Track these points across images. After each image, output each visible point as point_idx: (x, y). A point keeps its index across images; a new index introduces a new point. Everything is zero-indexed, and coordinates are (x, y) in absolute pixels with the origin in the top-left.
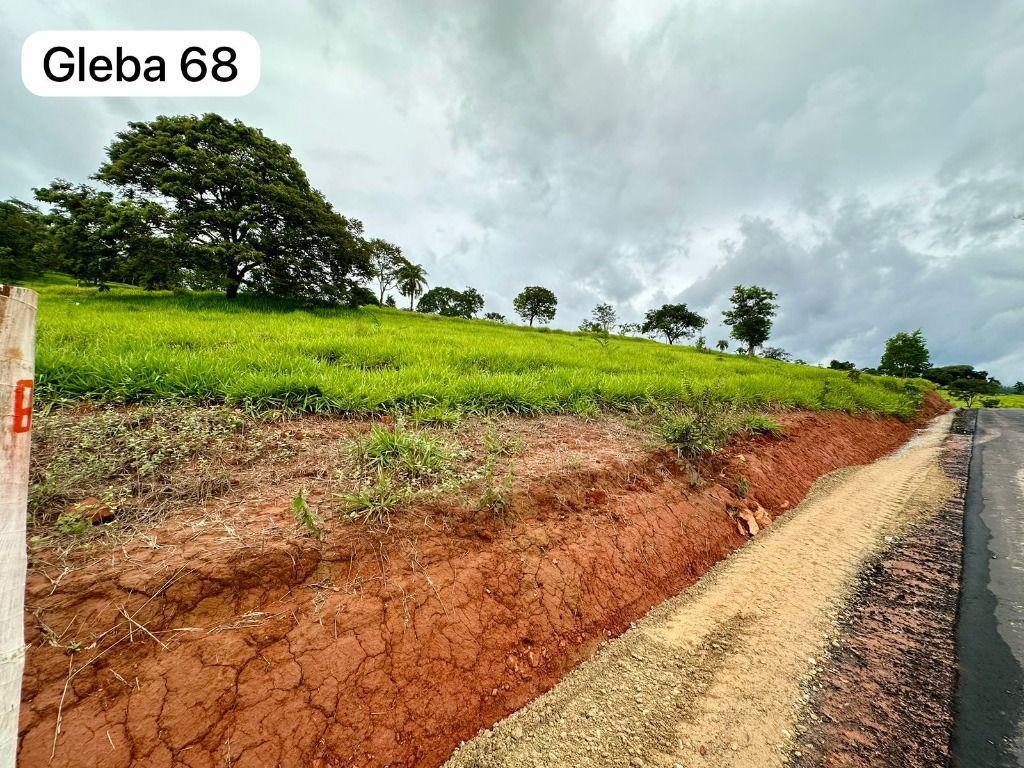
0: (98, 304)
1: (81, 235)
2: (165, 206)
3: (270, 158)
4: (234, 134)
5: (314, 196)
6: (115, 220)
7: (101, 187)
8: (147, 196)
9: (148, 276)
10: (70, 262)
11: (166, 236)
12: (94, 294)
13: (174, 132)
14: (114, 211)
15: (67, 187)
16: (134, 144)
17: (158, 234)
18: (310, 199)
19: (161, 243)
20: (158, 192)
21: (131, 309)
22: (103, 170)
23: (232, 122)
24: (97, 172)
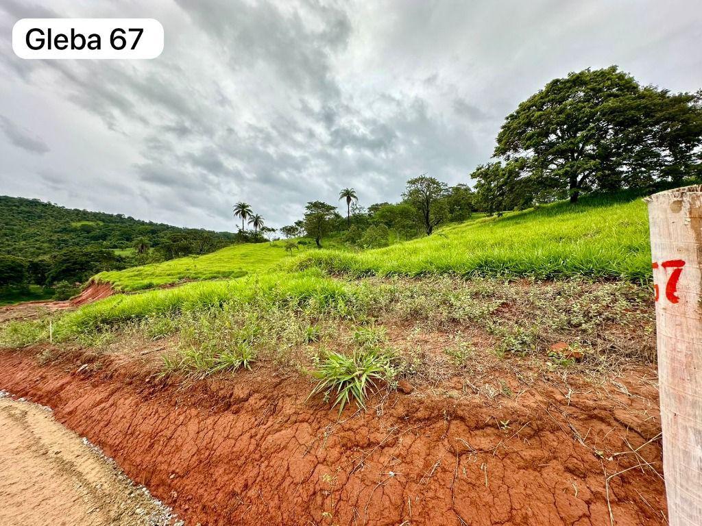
0: (500, 224)
1: (489, 190)
2: (529, 156)
3: (599, 85)
4: (568, 85)
5: (645, 92)
6: (504, 175)
7: (495, 160)
8: (517, 155)
9: (522, 201)
10: (485, 205)
11: (531, 173)
12: (494, 219)
13: (529, 108)
14: (503, 170)
15: (482, 167)
16: (509, 128)
17: (525, 175)
18: (642, 97)
19: (528, 180)
20: (521, 150)
21: (517, 223)
22: (496, 151)
23: (566, 77)
24: (494, 153)
